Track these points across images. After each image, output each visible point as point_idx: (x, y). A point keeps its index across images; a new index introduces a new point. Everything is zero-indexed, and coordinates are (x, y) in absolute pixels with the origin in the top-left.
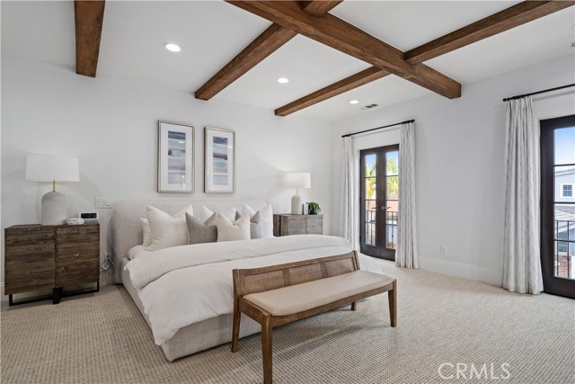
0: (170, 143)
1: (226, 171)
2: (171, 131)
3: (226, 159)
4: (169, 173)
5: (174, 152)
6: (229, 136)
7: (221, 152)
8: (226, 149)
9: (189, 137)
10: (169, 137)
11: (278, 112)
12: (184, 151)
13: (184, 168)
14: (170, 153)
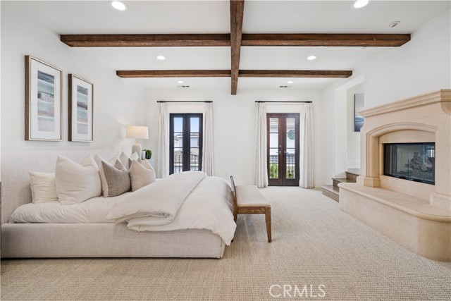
0: (39, 84)
1: (86, 121)
2: (41, 71)
3: (87, 109)
4: (39, 119)
5: (43, 95)
6: (89, 87)
7: (82, 101)
8: (86, 99)
9: (57, 81)
10: (39, 78)
11: (119, 73)
12: (53, 96)
13: (52, 115)
14: (39, 96)
